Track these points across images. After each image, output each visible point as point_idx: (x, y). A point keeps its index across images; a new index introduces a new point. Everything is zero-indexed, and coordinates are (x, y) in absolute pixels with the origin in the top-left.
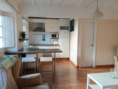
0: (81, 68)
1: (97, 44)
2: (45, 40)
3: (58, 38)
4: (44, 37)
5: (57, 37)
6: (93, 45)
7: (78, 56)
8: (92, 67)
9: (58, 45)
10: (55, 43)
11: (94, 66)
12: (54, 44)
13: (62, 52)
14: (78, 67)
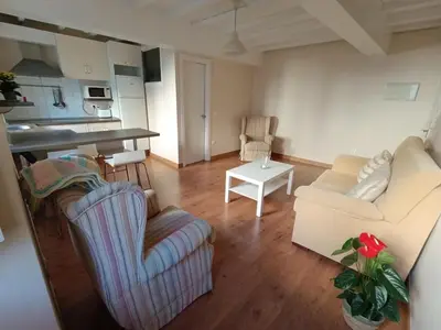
0: (187, 165)
1: (211, 114)
2: (64, 105)
3: (111, 100)
4: (60, 94)
5: (107, 96)
6: (204, 117)
7: (179, 142)
8: (204, 161)
9: (110, 120)
10: (101, 113)
11: (208, 159)
12: (100, 115)
13: (158, 135)
14: (180, 166)
